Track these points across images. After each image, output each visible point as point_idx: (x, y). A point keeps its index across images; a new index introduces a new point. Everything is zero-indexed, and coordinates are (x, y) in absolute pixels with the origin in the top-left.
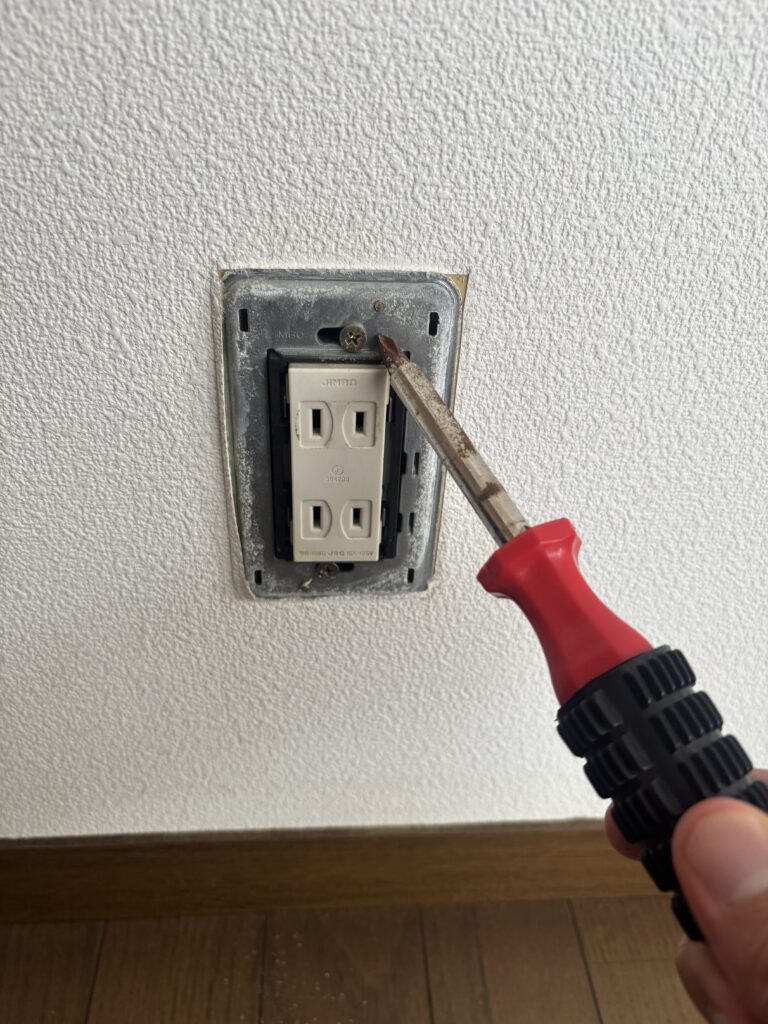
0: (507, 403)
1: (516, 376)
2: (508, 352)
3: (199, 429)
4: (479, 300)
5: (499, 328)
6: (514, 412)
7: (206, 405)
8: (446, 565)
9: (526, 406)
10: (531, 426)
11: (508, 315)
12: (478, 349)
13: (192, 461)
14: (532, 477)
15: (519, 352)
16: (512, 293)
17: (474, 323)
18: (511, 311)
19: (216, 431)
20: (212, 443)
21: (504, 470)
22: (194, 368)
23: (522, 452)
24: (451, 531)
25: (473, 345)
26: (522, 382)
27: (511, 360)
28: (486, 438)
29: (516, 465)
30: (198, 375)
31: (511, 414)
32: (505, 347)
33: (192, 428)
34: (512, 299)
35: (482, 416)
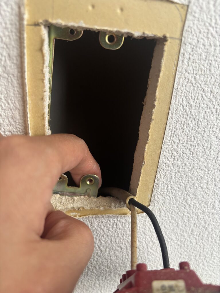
0: (202, 97)
1: (209, 78)
2: (207, 62)
3: (12, 105)
4: (194, 24)
5: (204, 45)
6: (206, 103)
7: (16, 89)
8: (158, 196)
9: (213, 99)
10: (214, 113)
11: (210, 36)
12: (189, 58)
13: (8, 128)
14: (211, 144)
15: (214, 62)
16: (214, 21)
17: (189, 40)
18: (212, 34)
19: (22, 108)
20: (20, 116)
21: (196, 140)
22: (8, 61)
23: (207, 128)
24: (162, 177)
25: (187, 56)
26: (212, 83)
27: (208, 67)
28: (188, 119)
29: (203, 137)
30: (10, 67)
31: (204, 104)
32: (206, 58)
33: (7, 105)
34: (213, 25)
35: (188, 104)
